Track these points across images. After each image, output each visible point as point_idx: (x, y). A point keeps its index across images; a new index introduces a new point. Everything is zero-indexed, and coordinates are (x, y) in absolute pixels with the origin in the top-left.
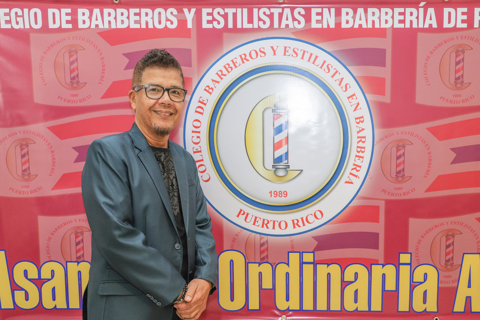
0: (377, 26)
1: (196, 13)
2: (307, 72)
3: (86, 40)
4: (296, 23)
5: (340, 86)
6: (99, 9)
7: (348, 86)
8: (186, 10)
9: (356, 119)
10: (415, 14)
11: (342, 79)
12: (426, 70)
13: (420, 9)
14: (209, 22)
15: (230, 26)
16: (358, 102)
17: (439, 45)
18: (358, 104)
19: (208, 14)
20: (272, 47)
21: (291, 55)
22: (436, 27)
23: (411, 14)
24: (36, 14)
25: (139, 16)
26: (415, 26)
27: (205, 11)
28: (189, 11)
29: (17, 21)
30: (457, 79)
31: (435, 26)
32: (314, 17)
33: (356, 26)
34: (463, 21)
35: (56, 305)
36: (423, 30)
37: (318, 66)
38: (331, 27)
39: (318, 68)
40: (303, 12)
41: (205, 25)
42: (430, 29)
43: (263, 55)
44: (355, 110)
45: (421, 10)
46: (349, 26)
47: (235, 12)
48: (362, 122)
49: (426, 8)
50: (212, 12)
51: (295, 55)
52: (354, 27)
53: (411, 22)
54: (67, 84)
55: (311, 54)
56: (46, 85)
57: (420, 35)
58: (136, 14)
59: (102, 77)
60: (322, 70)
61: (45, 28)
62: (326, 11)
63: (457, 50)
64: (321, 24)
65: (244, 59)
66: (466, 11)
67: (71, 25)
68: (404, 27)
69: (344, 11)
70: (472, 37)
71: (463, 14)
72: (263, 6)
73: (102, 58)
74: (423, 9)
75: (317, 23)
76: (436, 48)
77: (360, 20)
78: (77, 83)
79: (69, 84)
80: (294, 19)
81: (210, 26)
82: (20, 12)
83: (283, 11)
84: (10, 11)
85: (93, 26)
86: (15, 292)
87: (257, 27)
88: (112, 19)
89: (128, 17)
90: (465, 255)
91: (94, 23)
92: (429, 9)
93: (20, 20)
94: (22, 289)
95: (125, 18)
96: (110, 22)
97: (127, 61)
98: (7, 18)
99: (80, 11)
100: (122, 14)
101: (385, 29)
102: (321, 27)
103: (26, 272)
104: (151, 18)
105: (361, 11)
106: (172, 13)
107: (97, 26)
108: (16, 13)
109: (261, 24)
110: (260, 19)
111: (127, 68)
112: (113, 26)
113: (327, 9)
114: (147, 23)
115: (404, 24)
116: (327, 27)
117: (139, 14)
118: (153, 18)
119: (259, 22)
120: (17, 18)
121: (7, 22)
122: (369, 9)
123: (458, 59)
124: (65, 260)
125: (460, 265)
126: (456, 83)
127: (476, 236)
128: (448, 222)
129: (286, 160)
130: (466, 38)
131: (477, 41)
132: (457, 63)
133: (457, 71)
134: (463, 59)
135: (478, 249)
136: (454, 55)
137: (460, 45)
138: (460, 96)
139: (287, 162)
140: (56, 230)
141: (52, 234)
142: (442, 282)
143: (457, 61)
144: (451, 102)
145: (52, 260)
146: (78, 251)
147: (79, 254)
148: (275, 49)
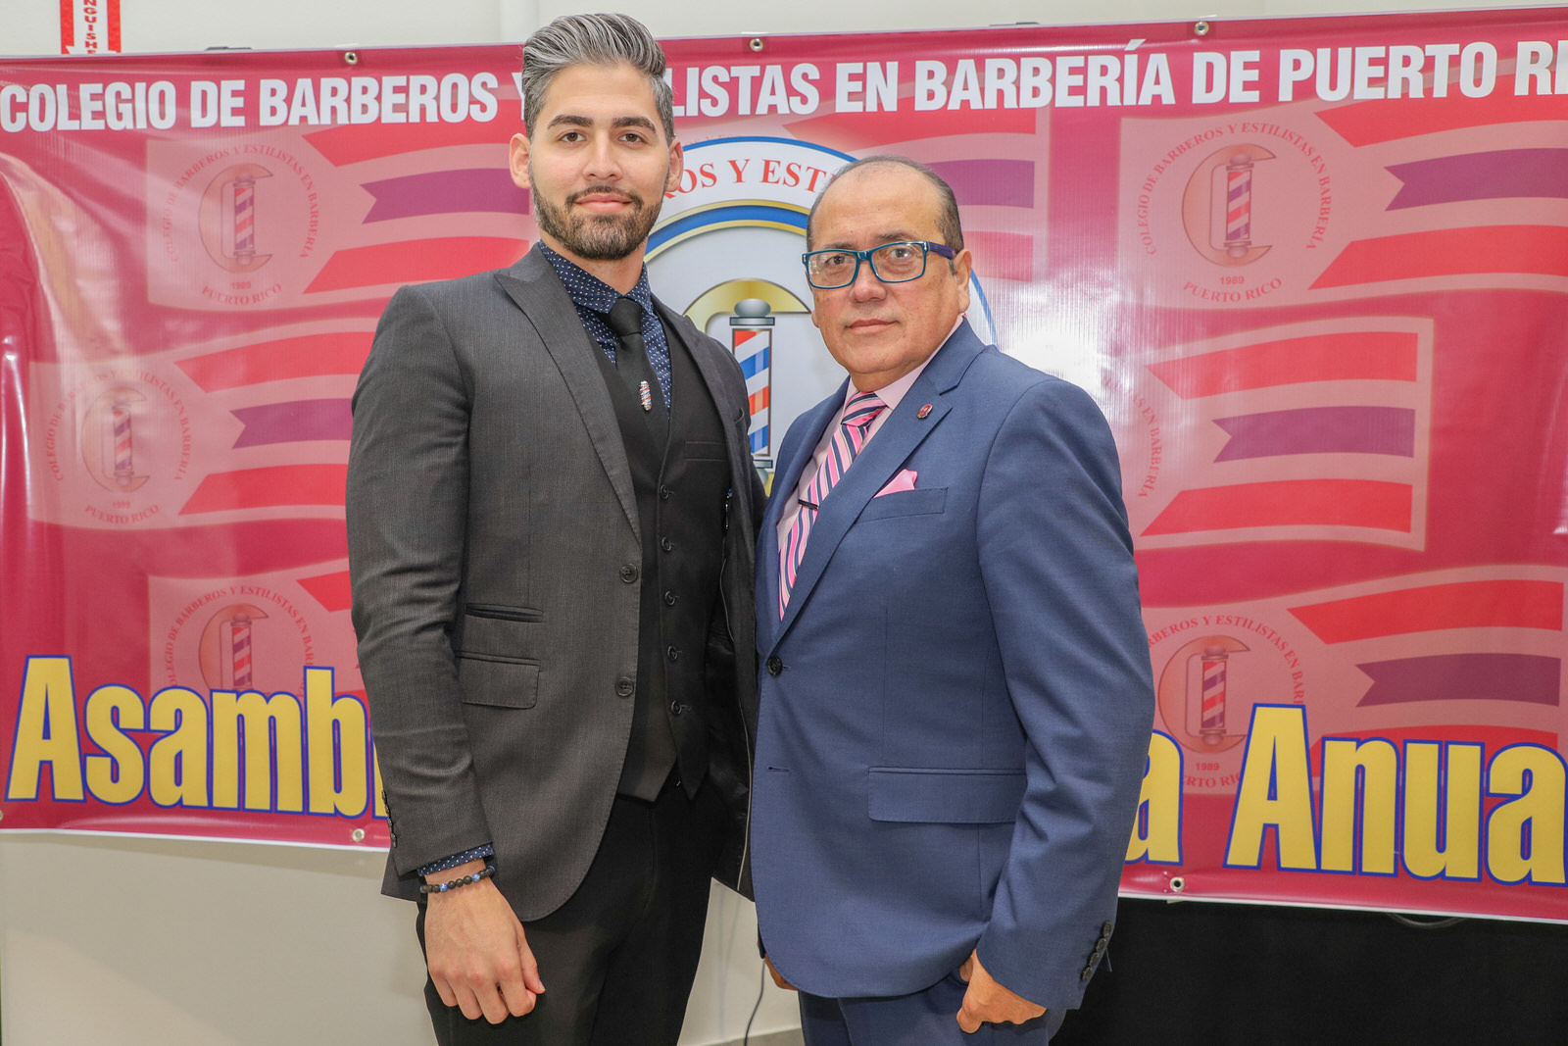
0: (1010, 103)
3: (276, 153)
4: (795, 101)
10: (1114, 71)
12: (1144, 214)
13: (1127, 57)
17: (1181, 149)
20: (733, 163)
22: (1172, 101)
23: (1104, 71)
24: (163, 94)
25: (404, 95)
26: (1113, 100)
29: (120, 111)
30: (1233, 236)
31: (1169, 98)
32: (844, 86)
33: (954, 105)
34: (1248, 86)
35: (182, 797)
36: (1137, 111)
38: (887, 108)
40: (814, 73)
42: (1157, 109)
43: (708, 181)
45: (1132, 61)
46: (936, 105)
49: (1143, 55)
51: (791, 180)
52: (949, 108)
53: (1103, 91)
54: (225, 257)
56: (176, 259)
57: (1126, 123)
58: (397, 90)
61: (183, 128)
62: (874, 68)
63: (1231, 161)
64: (861, 104)
66: (1257, 59)
67: (243, 118)
68: (1082, 105)
69: (922, 67)
70: (1272, 127)
71: (1248, 66)
72: (713, 61)
73: (313, 197)
74: (1135, 57)
75: (849, 100)
76: (1173, 156)
77: (966, 88)
78: (249, 255)
79: (230, 258)
80: (791, 91)
82: (126, 93)
83: (763, 72)
84: (104, 89)
85: (294, 121)
86: (90, 760)
87: (695, 113)
88: (339, 102)
89: (379, 98)
90: (1259, 709)
91: (297, 111)
92: (1153, 57)
93: (126, 108)
94: (105, 754)
95: (369, 99)
96: (334, 110)
97: (371, 201)
98: (98, 106)
99: (266, 85)
100: (365, 90)
101: (1031, 112)
102: (861, 110)
103: (115, 712)
104: (435, 98)
105: (966, 66)
106: (484, 85)
107: (303, 119)
108: (118, 94)
109: (706, 104)
110: (703, 94)
111: (372, 217)
112: (342, 120)
113: (878, 64)
114: (423, 110)
115: (1082, 97)
116: (875, 110)
117: (403, 90)
118: (437, 98)
119: (702, 100)
120: (120, 105)
121: (96, 115)
122: (989, 62)
123: (1234, 184)
124: (208, 687)
125: (1244, 736)
126: (1229, 247)
127: (1292, 658)
128: (1208, 618)
129: (763, 446)
130: (1256, 128)
131: (1288, 135)
132: (1233, 195)
133: (1231, 217)
134: (1249, 183)
135: (1299, 694)
136: (1222, 173)
137: (1240, 149)
138: (1242, 280)
139: (766, 453)
140: (189, 611)
141: (180, 621)
142: (1192, 782)
143: (1231, 189)
144: (1215, 297)
145: (179, 685)
146: (237, 666)
147: (241, 673)
148: (740, 166)
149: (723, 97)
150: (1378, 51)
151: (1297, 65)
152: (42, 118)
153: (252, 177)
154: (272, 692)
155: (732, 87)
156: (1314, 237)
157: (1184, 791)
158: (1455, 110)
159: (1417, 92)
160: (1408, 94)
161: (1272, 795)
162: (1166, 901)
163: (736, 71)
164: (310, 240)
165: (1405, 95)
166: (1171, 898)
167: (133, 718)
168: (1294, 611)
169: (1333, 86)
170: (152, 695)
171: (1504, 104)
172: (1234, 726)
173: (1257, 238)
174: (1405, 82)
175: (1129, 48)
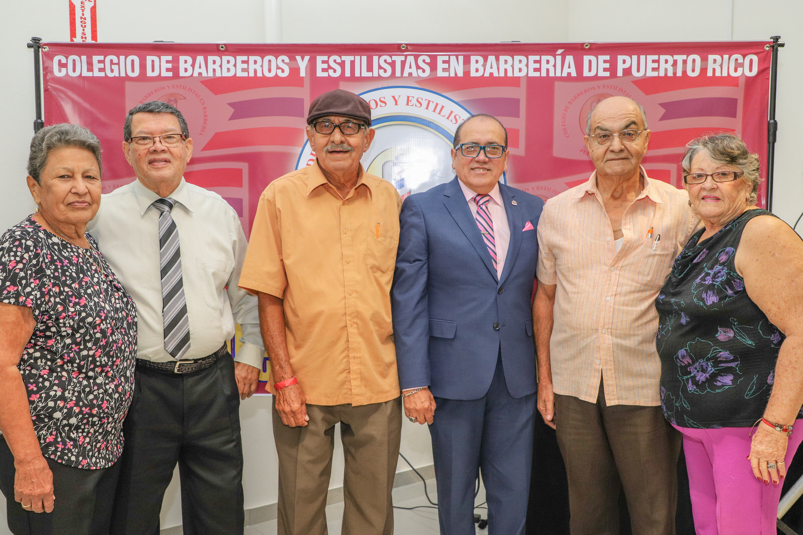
0: (510, 74)
1: (310, 60)
2: (432, 123)
3: (187, 88)
4: (420, 71)
6: (202, 57)
8: (298, 58)
10: (552, 62)
12: (564, 121)
13: (557, 56)
14: (324, 70)
15: (348, 74)
17: (579, 95)
19: (323, 62)
20: (394, 97)
22: (575, 75)
23: (548, 62)
24: (133, 61)
25: (247, 64)
26: (552, 74)
27: (320, 59)
28: (303, 59)
29: (112, 68)
31: (574, 74)
32: (440, 66)
33: (487, 75)
34: (605, 70)
36: (561, 79)
37: (444, 116)
39: (444, 119)
40: (428, 60)
41: (320, 74)
42: (569, 78)
43: (383, 105)
45: (559, 58)
46: (479, 74)
47: (354, 60)
49: (563, 56)
50: (327, 60)
51: (419, 105)
52: (485, 76)
53: (548, 70)
55: (437, 104)
57: (557, 84)
58: (243, 62)
59: (204, 127)
60: (448, 122)
61: (143, 77)
62: (453, 59)
63: (598, 100)
64: (448, 73)
66: (609, 59)
67: (172, 73)
68: (539, 76)
69: (473, 59)
70: (615, 86)
71: (605, 61)
72: (384, 53)
73: (205, 108)
74: (560, 56)
75: (443, 71)
76: (576, 97)
77: (491, 68)
80: (418, 67)
81: (325, 74)
82: (115, 60)
83: (406, 58)
84: (105, 58)
85: (196, 74)
87: (377, 75)
88: (217, 67)
89: (235, 65)
91: (197, 71)
92: (567, 57)
93: (115, 67)
95: (231, 66)
96: (214, 70)
97: (232, 110)
98: (102, 66)
99: (182, 58)
100: (228, 62)
101: (519, 78)
102: (448, 76)
105: (492, 59)
106: (283, 61)
108: (111, 61)
109: (381, 71)
110: (380, 67)
111: (233, 118)
112: (218, 74)
113: (455, 57)
114: (255, 71)
115: (539, 73)
116: (454, 76)
117: (247, 62)
118: (262, 66)
119: (380, 70)
120: (112, 66)
121: (100, 70)
122: (501, 57)
130: (608, 87)
131: (621, 90)
137: (602, 95)
148: (397, 98)
149: (389, 69)
150: (656, 57)
151: (624, 62)
152: (74, 71)
153: (175, 99)
155: (393, 64)
158: (684, 81)
159: (670, 74)
160: (667, 74)
163: (394, 58)
165: (666, 75)
169: (638, 70)
171: (703, 80)
174: (666, 70)
175: (557, 53)
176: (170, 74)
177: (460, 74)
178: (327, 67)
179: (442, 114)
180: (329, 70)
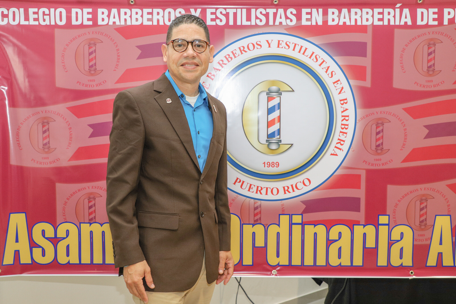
0: (359, 23)
1: (201, 12)
3: (104, 34)
4: (288, 21)
5: (326, 73)
6: (116, 9)
7: (334, 73)
8: (192, 10)
9: (341, 100)
10: (392, 13)
11: (328, 67)
12: (402, 60)
13: (396, 9)
14: (212, 20)
15: (231, 23)
16: (342, 87)
17: (413, 39)
18: (343, 88)
19: (212, 13)
20: (267, 41)
21: (284, 47)
23: (389, 13)
24: (61, 12)
25: (151, 15)
26: (392, 23)
27: (209, 11)
28: (196, 11)
29: (44, 18)
30: (429, 67)
31: (410, 23)
32: (304, 16)
33: (341, 23)
34: (434, 20)
35: (69, 261)
36: (400, 27)
37: (307, 56)
39: (308, 58)
40: (294, 12)
41: (209, 23)
42: (405, 26)
43: (259, 47)
44: (340, 93)
45: (397, 11)
46: (335, 23)
47: (236, 12)
48: (346, 103)
49: (401, 9)
50: (215, 12)
51: (287, 47)
52: (339, 24)
53: (389, 20)
54: (86, 71)
55: (302, 47)
56: (67, 72)
57: (396, 31)
58: (149, 13)
60: (311, 60)
61: (69, 25)
62: (314, 11)
63: (429, 43)
64: (310, 22)
65: (242, 50)
66: (437, 11)
67: (92, 22)
68: (382, 24)
69: (330, 11)
70: (442, 33)
71: (434, 13)
72: (260, 7)
73: (118, 50)
74: (399, 9)
75: (306, 21)
76: (411, 41)
77: (345, 18)
78: (94, 70)
79: (87, 71)
80: (287, 18)
81: (213, 23)
82: (47, 12)
83: (277, 11)
84: (38, 10)
85: (111, 23)
86: (34, 249)
87: (254, 24)
88: (127, 17)
89: (142, 16)
90: (437, 217)
91: (112, 20)
92: (404, 9)
94: (39, 246)
95: (139, 16)
96: (125, 20)
97: (139, 52)
98: (36, 16)
99: (100, 11)
100: (137, 13)
101: (366, 26)
102: (310, 24)
103: (43, 232)
104: (162, 17)
105: (345, 11)
106: (179, 11)
107: (114, 23)
108: (44, 12)
109: (258, 21)
110: (257, 18)
111: (140, 58)
112: (129, 23)
113: (316, 9)
114: (158, 21)
115: (382, 22)
116: (315, 24)
117: (151, 13)
118: (163, 17)
119: (256, 20)
120: (44, 16)
121: (35, 20)
122: (352, 10)
123: (430, 51)
124: (79, 221)
125: (433, 225)
126: (428, 71)
127: (447, 200)
128: (421, 188)
129: (278, 135)
130: (437, 33)
131: (446, 35)
132: (429, 54)
133: (429, 61)
134: (434, 50)
135: (449, 211)
136: (426, 47)
137: (432, 39)
138: (432, 81)
139: (279, 137)
140: (72, 195)
141: (68, 199)
142: (416, 240)
143: (429, 52)
144: (424, 86)
145: (68, 221)
146: (90, 214)
147: (91, 217)
148: (270, 42)
149: (264, 19)
151: (449, 13)
152: (14, 20)
153: (95, 43)
154: (103, 223)
155: (267, 15)
156: (454, 68)
157: (414, 243)
161: (441, 243)
162: (409, 279)
163: (268, 10)
164: (117, 65)
166: (410, 278)
167: (50, 233)
168: (447, 185)
170: (57, 225)
172: (429, 222)
173: (437, 68)
175: (396, 7)
176: (90, 23)
177: (320, 23)
178: (215, 18)
179: (306, 54)
180: (217, 20)
